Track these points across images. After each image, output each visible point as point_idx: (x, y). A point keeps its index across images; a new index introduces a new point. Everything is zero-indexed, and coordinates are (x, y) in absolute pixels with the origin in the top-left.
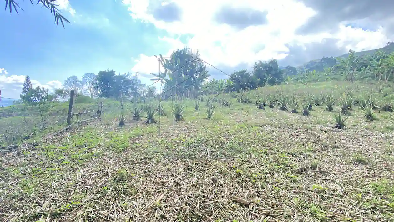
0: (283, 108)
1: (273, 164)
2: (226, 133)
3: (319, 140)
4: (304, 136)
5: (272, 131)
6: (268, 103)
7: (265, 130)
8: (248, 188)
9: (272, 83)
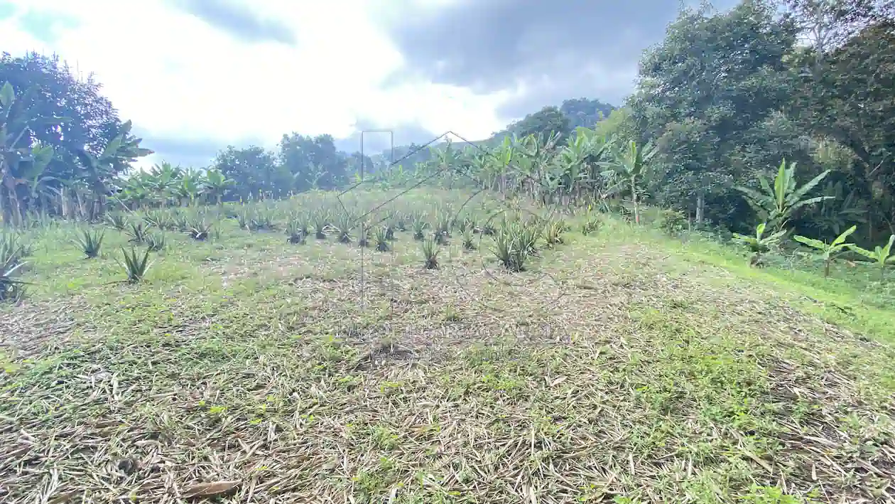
0: (344, 239)
1: (309, 365)
2: (187, 317)
3: (399, 294)
4: (376, 290)
5: (315, 291)
6: (312, 229)
7: (300, 289)
8: (239, 445)
9: (325, 184)
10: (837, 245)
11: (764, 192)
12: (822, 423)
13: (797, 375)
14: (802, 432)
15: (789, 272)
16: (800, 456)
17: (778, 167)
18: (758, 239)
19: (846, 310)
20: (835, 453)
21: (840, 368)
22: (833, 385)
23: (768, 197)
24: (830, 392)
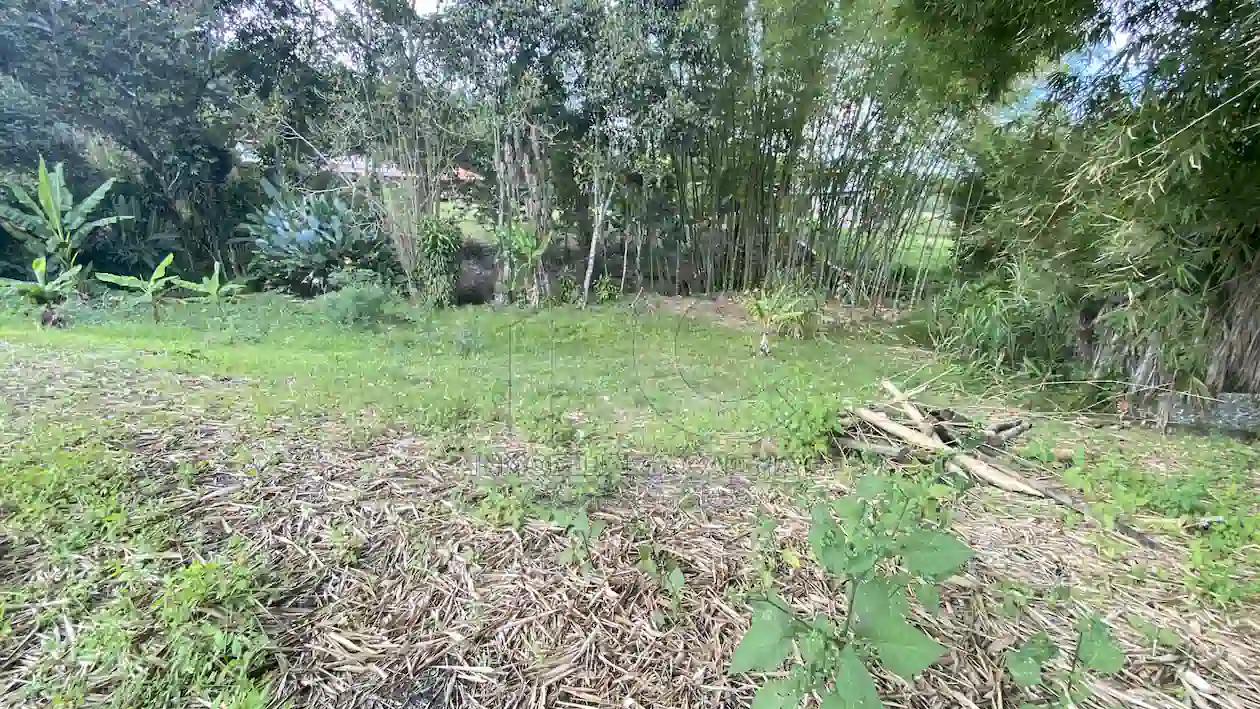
10: (156, 280)
11: (25, 210)
12: (214, 476)
13: (165, 440)
14: (196, 497)
15: (106, 325)
16: (205, 521)
17: (37, 168)
18: (41, 284)
19: (195, 354)
20: (238, 495)
21: (210, 415)
22: (209, 434)
23: (34, 218)
24: (210, 442)
